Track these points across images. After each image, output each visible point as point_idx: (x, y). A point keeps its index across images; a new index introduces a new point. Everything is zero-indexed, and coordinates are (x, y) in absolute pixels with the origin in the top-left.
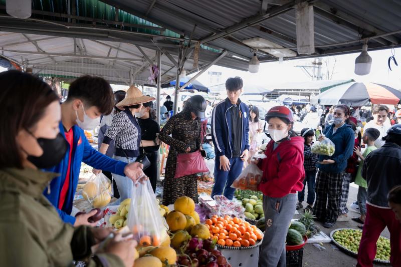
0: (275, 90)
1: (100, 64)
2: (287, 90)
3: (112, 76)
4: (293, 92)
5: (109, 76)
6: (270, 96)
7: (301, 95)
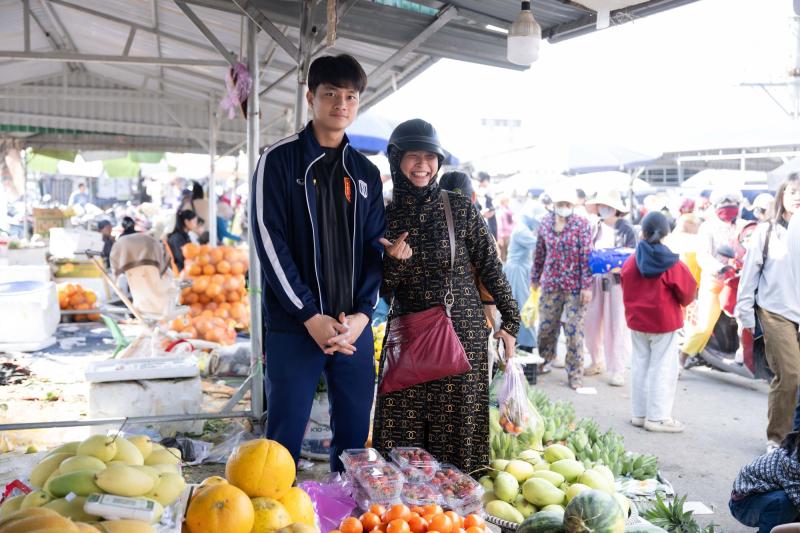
0: (664, 154)
1: (125, 88)
2: (703, 153)
3: (161, 124)
4: (721, 157)
5: (152, 123)
6: (662, 180)
7: (748, 168)
